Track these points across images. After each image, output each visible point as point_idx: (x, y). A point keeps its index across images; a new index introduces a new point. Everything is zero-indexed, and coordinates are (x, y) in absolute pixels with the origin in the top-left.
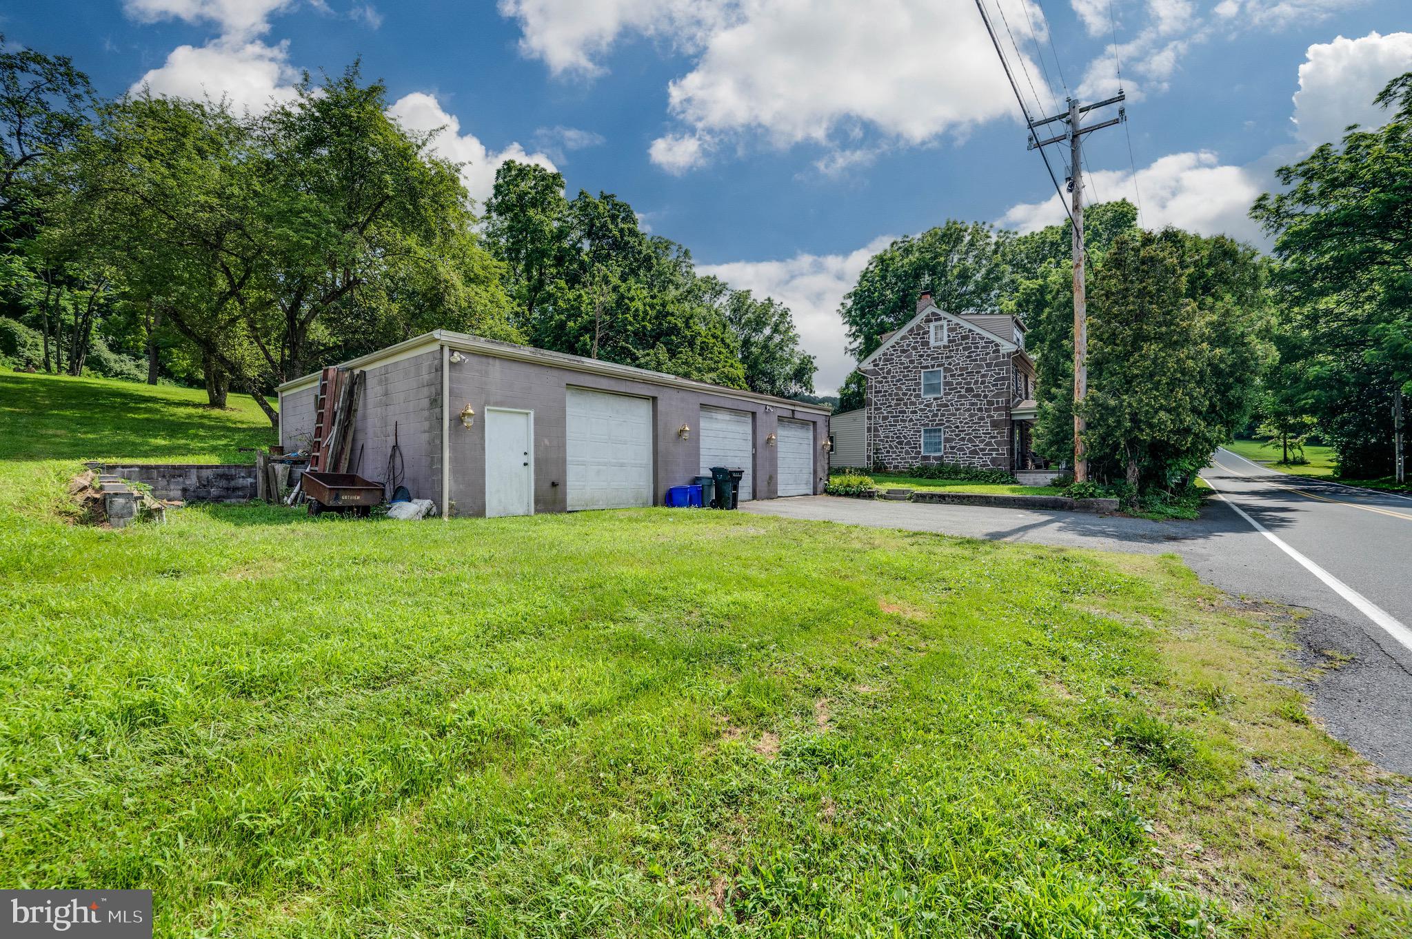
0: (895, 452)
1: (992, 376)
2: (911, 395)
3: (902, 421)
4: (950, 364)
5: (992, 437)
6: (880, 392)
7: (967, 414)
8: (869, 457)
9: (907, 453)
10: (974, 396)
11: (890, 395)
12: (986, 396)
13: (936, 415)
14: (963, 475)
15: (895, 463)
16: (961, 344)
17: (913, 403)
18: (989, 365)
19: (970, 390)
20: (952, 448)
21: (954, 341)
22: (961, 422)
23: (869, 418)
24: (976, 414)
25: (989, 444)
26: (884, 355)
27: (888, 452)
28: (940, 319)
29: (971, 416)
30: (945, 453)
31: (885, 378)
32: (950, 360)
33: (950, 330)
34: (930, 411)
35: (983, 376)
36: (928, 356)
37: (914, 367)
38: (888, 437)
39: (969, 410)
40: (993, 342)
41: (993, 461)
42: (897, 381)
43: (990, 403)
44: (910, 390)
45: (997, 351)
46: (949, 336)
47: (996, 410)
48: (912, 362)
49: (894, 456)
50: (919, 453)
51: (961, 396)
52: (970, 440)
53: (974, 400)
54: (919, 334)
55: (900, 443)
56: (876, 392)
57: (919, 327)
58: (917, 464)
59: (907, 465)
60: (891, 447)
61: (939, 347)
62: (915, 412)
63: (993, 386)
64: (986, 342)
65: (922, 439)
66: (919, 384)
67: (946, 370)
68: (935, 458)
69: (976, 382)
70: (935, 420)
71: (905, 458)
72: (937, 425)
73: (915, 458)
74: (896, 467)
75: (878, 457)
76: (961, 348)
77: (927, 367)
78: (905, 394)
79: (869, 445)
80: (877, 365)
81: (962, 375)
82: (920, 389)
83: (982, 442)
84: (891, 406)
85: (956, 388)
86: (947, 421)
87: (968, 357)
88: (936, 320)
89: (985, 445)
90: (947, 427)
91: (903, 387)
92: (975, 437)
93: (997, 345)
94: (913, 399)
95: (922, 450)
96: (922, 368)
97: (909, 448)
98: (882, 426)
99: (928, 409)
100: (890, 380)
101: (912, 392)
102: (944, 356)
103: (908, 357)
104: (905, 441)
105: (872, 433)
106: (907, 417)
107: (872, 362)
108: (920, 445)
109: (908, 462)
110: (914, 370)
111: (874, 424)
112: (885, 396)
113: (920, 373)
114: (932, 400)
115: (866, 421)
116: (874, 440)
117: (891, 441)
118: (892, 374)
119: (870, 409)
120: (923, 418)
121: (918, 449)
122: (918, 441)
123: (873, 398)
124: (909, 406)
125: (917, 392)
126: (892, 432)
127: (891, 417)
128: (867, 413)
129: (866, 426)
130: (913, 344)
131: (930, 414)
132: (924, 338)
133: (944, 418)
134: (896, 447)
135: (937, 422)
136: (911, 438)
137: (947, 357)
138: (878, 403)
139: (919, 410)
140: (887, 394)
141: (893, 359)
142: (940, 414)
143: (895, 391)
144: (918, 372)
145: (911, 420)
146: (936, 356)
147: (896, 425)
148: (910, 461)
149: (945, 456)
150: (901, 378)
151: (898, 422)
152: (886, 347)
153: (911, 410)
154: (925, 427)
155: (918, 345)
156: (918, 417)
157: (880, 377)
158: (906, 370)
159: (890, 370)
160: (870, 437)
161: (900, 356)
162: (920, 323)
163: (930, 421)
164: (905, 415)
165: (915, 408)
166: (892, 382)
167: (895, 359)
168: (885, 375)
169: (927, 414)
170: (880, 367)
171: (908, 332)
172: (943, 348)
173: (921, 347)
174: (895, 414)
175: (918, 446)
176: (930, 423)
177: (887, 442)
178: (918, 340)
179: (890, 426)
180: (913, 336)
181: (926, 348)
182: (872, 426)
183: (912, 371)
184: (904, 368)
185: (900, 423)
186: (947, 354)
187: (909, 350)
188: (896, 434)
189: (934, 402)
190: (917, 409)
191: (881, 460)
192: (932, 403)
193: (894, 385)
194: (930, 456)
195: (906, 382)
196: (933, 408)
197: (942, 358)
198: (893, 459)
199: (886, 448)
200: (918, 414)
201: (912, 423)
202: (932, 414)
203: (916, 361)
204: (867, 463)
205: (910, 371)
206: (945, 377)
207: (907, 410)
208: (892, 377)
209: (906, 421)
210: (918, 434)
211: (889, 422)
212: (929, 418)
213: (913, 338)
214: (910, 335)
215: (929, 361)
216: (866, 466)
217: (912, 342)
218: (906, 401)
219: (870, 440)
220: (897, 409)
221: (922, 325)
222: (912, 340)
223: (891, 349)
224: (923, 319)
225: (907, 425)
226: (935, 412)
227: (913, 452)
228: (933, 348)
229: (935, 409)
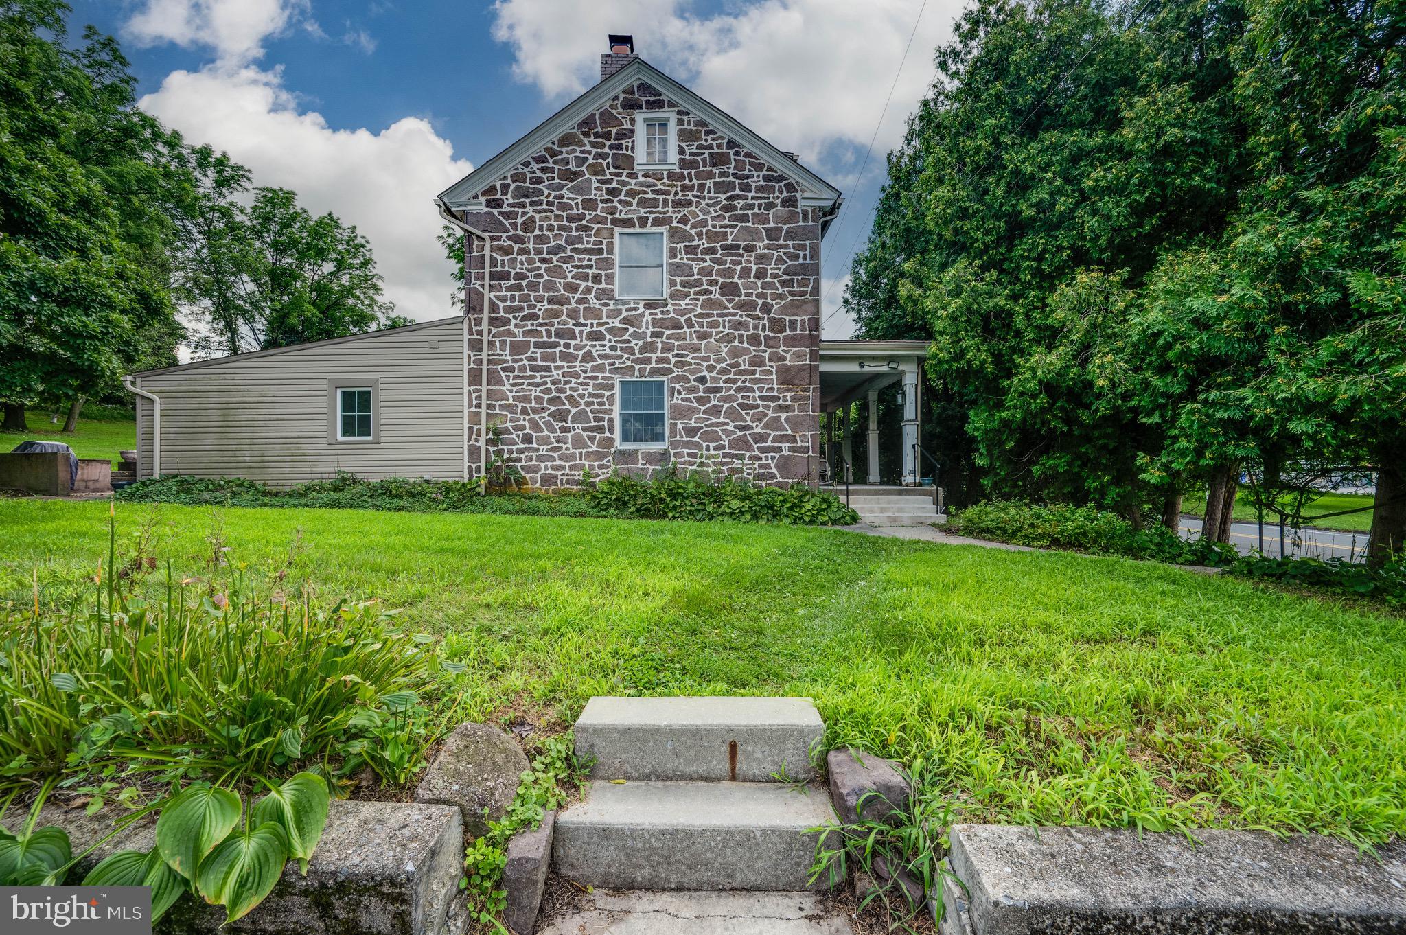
0: (545, 440)
1: (780, 260)
2: (588, 290)
3: (565, 357)
4: (684, 221)
5: (782, 408)
6: (505, 276)
7: (725, 350)
8: (474, 452)
9: (578, 442)
10: (740, 306)
11: (533, 286)
12: (766, 309)
13: (653, 347)
14: (735, 504)
15: (545, 468)
16: (710, 175)
17: (590, 312)
18: (772, 234)
19: (730, 290)
20: (691, 432)
21: (693, 164)
22: (710, 368)
23: (476, 346)
24: (747, 351)
25: (774, 424)
26: (514, 179)
27: (528, 439)
28: (660, 105)
29: (735, 353)
30: (674, 445)
31: (518, 239)
32: (684, 211)
33: (684, 136)
34: (635, 335)
35: (761, 259)
36: (631, 193)
37: (597, 220)
38: (527, 399)
39: (729, 339)
40: (780, 179)
41: (784, 465)
42: (551, 252)
43: (777, 326)
44: (585, 277)
45: (790, 202)
46: (681, 151)
47: (791, 342)
48: (590, 204)
49: (543, 450)
50: (611, 442)
51: (710, 304)
52: (731, 413)
53: (741, 316)
54: (607, 136)
55: (560, 416)
56: (494, 276)
57: (608, 118)
58: (603, 473)
59: (578, 475)
60: (535, 426)
61: (658, 176)
62: (596, 337)
63: (785, 284)
64: (766, 178)
65: (617, 408)
66: (609, 263)
67: (673, 233)
68: (649, 458)
69: (746, 272)
70: (649, 361)
71: (573, 457)
72: (654, 372)
73: (600, 456)
74: (548, 480)
75: (499, 454)
76: (709, 183)
77: (627, 223)
79: (474, 419)
80: (496, 204)
81: (713, 251)
82: (610, 278)
83: (759, 418)
84: (534, 316)
85: (698, 283)
86: (677, 364)
87: (726, 209)
88: (652, 105)
89: (766, 426)
90: (677, 379)
91: (567, 267)
92: (742, 406)
93: (790, 187)
94: (594, 303)
95: (616, 434)
96: (616, 222)
97: (585, 430)
98: (512, 369)
99: (631, 330)
100: (531, 246)
101: (590, 284)
102: (671, 198)
103: (578, 190)
104: (573, 411)
105: (484, 387)
106: (577, 348)
107: (484, 194)
108: (611, 421)
109: (582, 468)
110: (596, 227)
111: (489, 362)
112: (520, 288)
113: (612, 236)
114: (642, 309)
115: (466, 352)
116: (488, 406)
117: (535, 411)
118: (537, 232)
119: (478, 322)
120: (619, 353)
121: (607, 434)
122: (605, 412)
123: (486, 291)
124: (582, 321)
125: (603, 285)
126: (538, 385)
127: (537, 345)
128: (470, 331)
129: (466, 367)
130: (591, 161)
131: (636, 344)
132: (619, 147)
133: (670, 355)
134: (549, 426)
135: (653, 364)
136: (588, 404)
137: (678, 204)
138: (501, 305)
139: (610, 330)
140: (524, 283)
141: (540, 193)
142: (660, 345)
143: (546, 277)
144: (605, 233)
145: (588, 357)
146: (651, 196)
147: (548, 369)
148: (586, 463)
149: (672, 452)
150: (563, 243)
151: (554, 360)
152: (522, 158)
153: (588, 329)
154: (624, 375)
155: (604, 163)
156: (608, 351)
157: (504, 236)
158: (573, 225)
159: (533, 220)
160: (479, 398)
161: (561, 187)
162: (611, 106)
163: (637, 361)
164: (573, 343)
165: (599, 325)
166: (539, 252)
167: (546, 192)
168: (519, 232)
169: (629, 342)
170: (506, 209)
171: (580, 125)
172: (668, 178)
173: (612, 170)
174: (545, 339)
175: (605, 423)
176: (637, 367)
177: (524, 412)
178: (606, 150)
179: (533, 368)
180: (592, 139)
181: (625, 172)
182: (485, 367)
183: (590, 229)
184: (570, 219)
185: (559, 363)
186: (676, 194)
187: (581, 174)
188: (548, 391)
189: (648, 312)
190: (602, 329)
191: (509, 459)
192: (642, 315)
193: (543, 261)
194: (636, 452)
195: (576, 257)
196: (643, 329)
197: (666, 203)
198: (540, 459)
199: (522, 428)
200: (606, 342)
201: (589, 365)
202: (641, 343)
203: (600, 205)
204: (470, 468)
205: (585, 229)
206: (673, 253)
207: (577, 329)
208: (540, 239)
209: (575, 358)
210: (607, 394)
211: (528, 359)
212: (633, 354)
213: (594, 145)
214: (586, 135)
215: (634, 207)
216: (466, 476)
217: (589, 153)
218: (573, 305)
219: (478, 406)
220: (553, 325)
221: (614, 112)
222: (588, 148)
223: (535, 166)
224: (617, 98)
225: (578, 369)
226: (649, 340)
227: (592, 439)
228: (644, 176)
229: (649, 332)
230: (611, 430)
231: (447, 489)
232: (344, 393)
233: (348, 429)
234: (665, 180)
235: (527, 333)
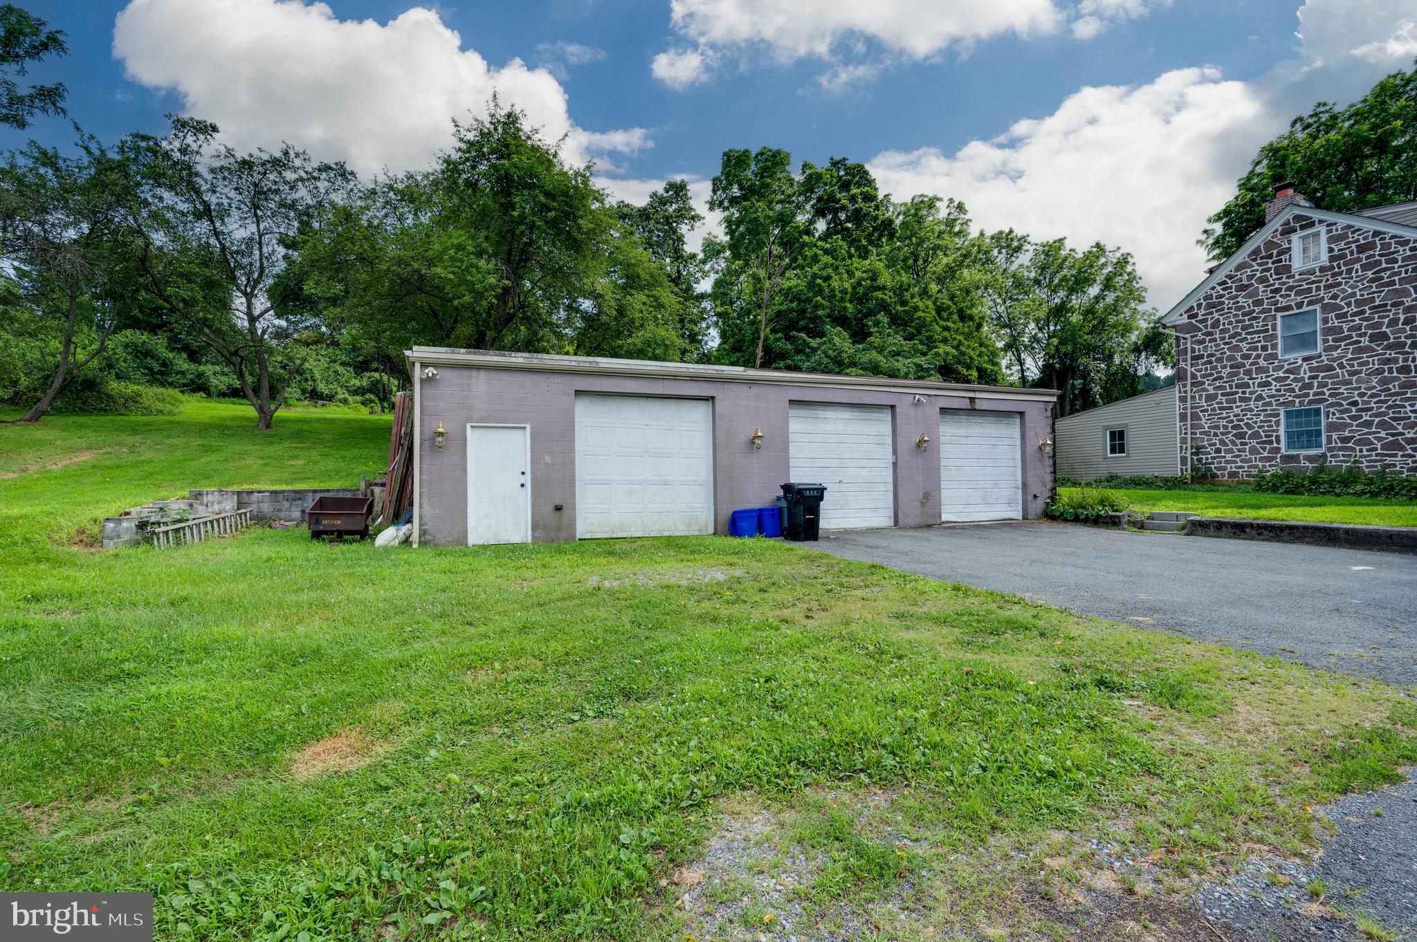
0: (1231, 451)
2: (1259, 356)
3: (1242, 399)
4: (1334, 297)
6: (1202, 357)
7: (1375, 380)
8: (1184, 460)
9: (1253, 451)
10: (1389, 347)
11: (1220, 360)
13: (1310, 386)
14: (1360, 488)
15: (1231, 468)
16: (1358, 260)
17: (1260, 370)
19: (1379, 337)
20: (1345, 440)
21: (1341, 257)
22: (1362, 395)
23: (1183, 400)
26: (1205, 298)
27: (1218, 451)
28: (1312, 224)
29: (1385, 382)
30: (1330, 450)
31: (1210, 334)
32: (1335, 290)
33: (1331, 240)
34: (1295, 380)
35: (1409, 309)
36: (1290, 289)
37: (1263, 311)
38: (1217, 427)
39: (1379, 372)
42: (1231, 337)
44: (1256, 349)
46: (1331, 250)
48: (1258, 303)
49: (1229, 457)
50: (1278, 450)
51: (1360, 350)
52: (1383, 425)
53: (1390, 354)
54: (1270, 256)
55: (1241, 436)
56: (1193, 358)
57: (1270, 245)
58: (1272, 469)
59: (1255, 472)
60: (1223, 443)
61: (1312, 272)
62: (1267, 384)
64: (1413, 249)
65: (1282, 428)
66: (1274, 337)
67: (1325, 308)
68: (1308, 458)
69: (1394, 322)
70: (1308, 395)
71: (1250, 460)
72: (1310, 402)
73: (1270, 459)
74: (1233, 475)
75: (1200, 460)
76: (1357, 266)
77: (1289, 308)
78: (1246, 357)
79: (1184, 441)
80: (1195, 316)
81: (1361, 313)
82: (1274, 346)
83: (1410, 426)
84: (1221, 378)
85: (1348, 337)
86: (1331, 395)
87: (1374, 280)
88: (1303, 227)
90: (1332, 405)
91: (1244, 345)
92: (1394, 419)
94: (1262, 363)
95: (1283, 445)
96: (1277, 310)
97: (1258, 443)
98: (1207, 411)
99: (1292, 377)
100: (1217, 336)
101: (1260, 352)
102: (1322, 285)
103: (1248, 296)
104: (1250, 432)
105: (1189, 422)
106: (1251, 393)
107: (1186, 312)
108: (1278, 437)
109: (1256, 467)
110: (1263, 316)
111: (1192, 408)
112: (1210, 362)
113: (1275, 319)
114: (1300, 362)
115: (1178, 404)
116: (1192, 433)
117: (1222, 434)
118: (1221, 327)
119: (1185, 386)
120: (1283, 392)
121: (1275, 445)
122: (1273, 431)
123: (1188, 368)
124: (1254, 376)
125: (1270, 351)
126: (1224, 418)
127: (1223, 395)
128: (1180, 392)
129: (1178, 412)
130: (1258, 275)
131: (1296, 386)
132: (1280, 261)
133: (1325, 390)
134: (1233, 442)
135: (1311, 397)
136: (1260, 427)
137: (1328, 287)
138: (1199, 374)
139: (1275, 380)
140: (1213, 359)
141: (1223, 303)
142: (1316, 384)
143: (1228, 353)
144: (1270, 318)
145: (1260, 398)
146: (1306, 287)
147: (1231, 408)
148: (1260, 464)
149: (1329, 454)
150: (1239, 330)
151: (1235, 402)
152: (1211, 286)
153: (1259, 380)
154: (1287, 407)
155: (1268, 274)
156: (1274, 392)
157: (1200, 334)
158: (1246, 318)
159: (1218, 320)
160: (1186, 429)
161: (1237, 297)
162: (1273, 237)
163: (1297, 396)
164: (1248, 390)
165: (1267, 377)
166: (1222, 339)
167: (1227, 302)
168: (1209, 330)
169: (1290, 385)
170: (1200, 317)
171: (1249, 256)
172: (1320, 271)
173: (1274, 277)
174: (1228, 390)
175: (1274, 439)
176: (1297, 400)
177: (1216, 435)
178: (1270, 265)
179: (1220, 409)
180: (1259, 261)
181: (1285, 276)
182: (1189, 411)
183: (1259, 318)
184: (1244, 315)
185: (1239, 404)
186: (1328, 280)
187: (1252, 285)
188: (1232, 421)
189: (1305, 364)
190: (1269, 379)
191: (1206, 464)
192: (1300, 367)
193: (1226, 344)
194: (1298, 456)
195: (1249, 337)
196: (1302, 375)
197: (1318, 289)
198: (1227, 462)
199: (1215, 444)
200: (1273, 387)
201: (1261, 403)
202: (1300, 384)
203: (1266, 301)
204: (1182, 469)
205: (1255, 318)
206: (1325, 321)
207: (1251, 382)
208: (1223, 331)
209: (1250, 399)
210: (1274, 419)
211: (1217, 403)
212: (1294, 392)
213: (1259, 265)
214: (1254, 260)
215: (1293, 297)
216: (1180, 474)
217: (1257, 270)
218: (1248, 367)
219: (1186, 434)
220: (1233, 381)
221: (1275, 240)
222: (1256, 267)
223: (1219, 288)
224: (1277, 231)
225: (1252, 406)
226: (1307, 381)
227: (1264, 449)
228: (1300, 275)
229: (1306, 376)
230: (1278, 441)
231: (1166, 480)
232: (1111, 432)
233: (1113, 451)
234: (1318, 273)
235: (1215, 389)
